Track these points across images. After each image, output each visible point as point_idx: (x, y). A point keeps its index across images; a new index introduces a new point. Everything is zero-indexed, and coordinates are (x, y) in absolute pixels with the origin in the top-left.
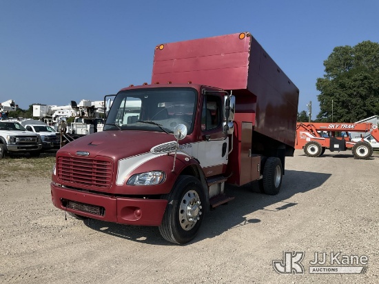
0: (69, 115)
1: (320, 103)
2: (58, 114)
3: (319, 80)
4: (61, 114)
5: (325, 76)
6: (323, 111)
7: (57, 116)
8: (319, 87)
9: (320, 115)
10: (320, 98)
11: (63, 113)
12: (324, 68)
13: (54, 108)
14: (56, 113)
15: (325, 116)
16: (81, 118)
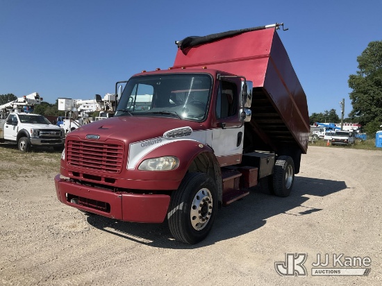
0: (94, 109)
1: (351, 100)
2: (84, 109)
3: (352, 77)
4: (86, 108)
5: (358, 72)
6: (356, 109)
7: (82, 110)
8: (351, 85)
9: (352, 114)
10: (353, 96)
11: (88, 107)
12: (358, 64)
13: (79, 102)
14: (81, 107)
15: (358, 115)
16: (106, 112)
